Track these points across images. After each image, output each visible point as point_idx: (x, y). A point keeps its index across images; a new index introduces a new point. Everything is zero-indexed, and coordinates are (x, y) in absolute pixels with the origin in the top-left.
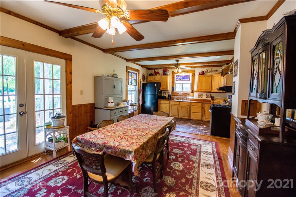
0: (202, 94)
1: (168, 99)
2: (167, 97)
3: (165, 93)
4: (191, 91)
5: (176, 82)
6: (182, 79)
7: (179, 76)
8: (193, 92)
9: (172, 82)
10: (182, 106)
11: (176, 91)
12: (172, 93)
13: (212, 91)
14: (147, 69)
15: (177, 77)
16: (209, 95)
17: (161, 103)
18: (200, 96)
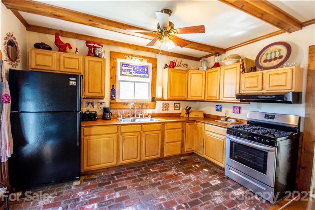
0: (168, 104)
1: (104, 118)
2: (100, 113)
3: (92, 103)
4: (150, 98)
5: (119, 78)
6: (134, 73)
7: (127, 65)
8: (154, 100)
9: (111, 78)
10: (147, 133)
11: (121, 98)
12: (110, 103)
13: (189, 98)
14: (25, 28)
15: (123, 68)
16: (177, 105)
17: (92, 133)
18: (166, 107)
